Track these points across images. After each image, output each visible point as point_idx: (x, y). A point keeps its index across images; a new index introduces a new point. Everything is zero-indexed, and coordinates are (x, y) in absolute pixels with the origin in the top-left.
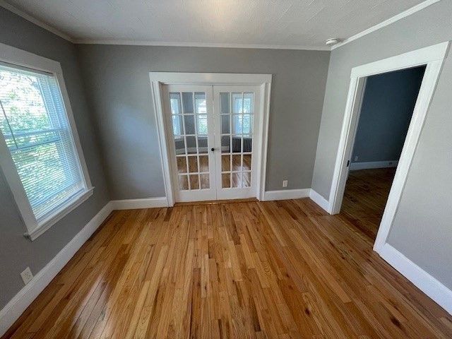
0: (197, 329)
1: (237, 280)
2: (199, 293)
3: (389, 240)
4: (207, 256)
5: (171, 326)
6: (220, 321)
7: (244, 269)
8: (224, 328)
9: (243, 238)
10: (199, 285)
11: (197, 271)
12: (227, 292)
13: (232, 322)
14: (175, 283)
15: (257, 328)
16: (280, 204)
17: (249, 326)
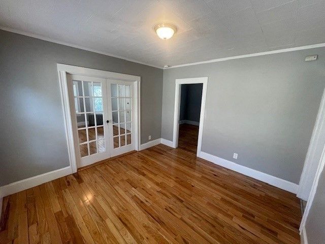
0: (159, 219)
1: (159, 190)
2: (145, 205)
3: (202, 150)
4: (133, 188)
5: (145, 227)
6: (165, 209)
7: (157, 184)
8: (170, 210)
9: (145, 172)
10: (142, 202)
11: (134, 198)
12: (159, 197)
13: (171, 206)
14: (127, 210)
15: (182, 201)
16: (150, 149)
17: (178, 202)
